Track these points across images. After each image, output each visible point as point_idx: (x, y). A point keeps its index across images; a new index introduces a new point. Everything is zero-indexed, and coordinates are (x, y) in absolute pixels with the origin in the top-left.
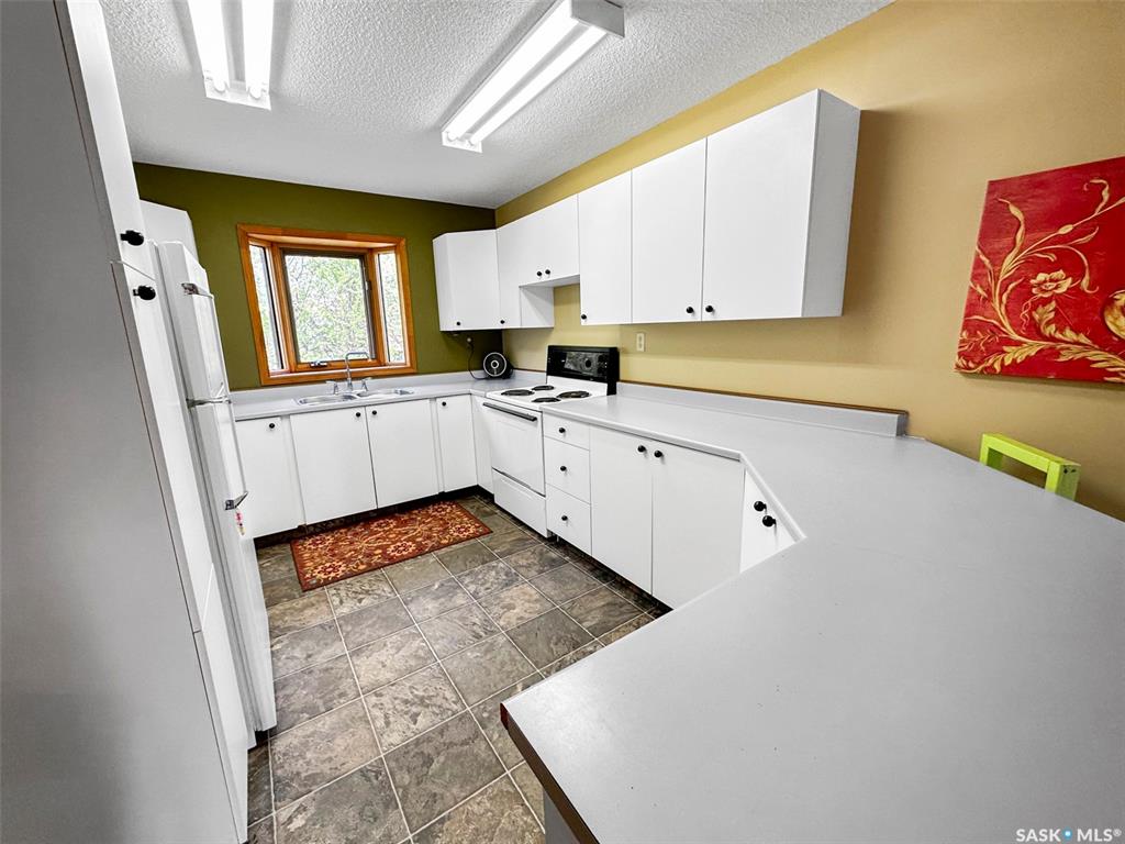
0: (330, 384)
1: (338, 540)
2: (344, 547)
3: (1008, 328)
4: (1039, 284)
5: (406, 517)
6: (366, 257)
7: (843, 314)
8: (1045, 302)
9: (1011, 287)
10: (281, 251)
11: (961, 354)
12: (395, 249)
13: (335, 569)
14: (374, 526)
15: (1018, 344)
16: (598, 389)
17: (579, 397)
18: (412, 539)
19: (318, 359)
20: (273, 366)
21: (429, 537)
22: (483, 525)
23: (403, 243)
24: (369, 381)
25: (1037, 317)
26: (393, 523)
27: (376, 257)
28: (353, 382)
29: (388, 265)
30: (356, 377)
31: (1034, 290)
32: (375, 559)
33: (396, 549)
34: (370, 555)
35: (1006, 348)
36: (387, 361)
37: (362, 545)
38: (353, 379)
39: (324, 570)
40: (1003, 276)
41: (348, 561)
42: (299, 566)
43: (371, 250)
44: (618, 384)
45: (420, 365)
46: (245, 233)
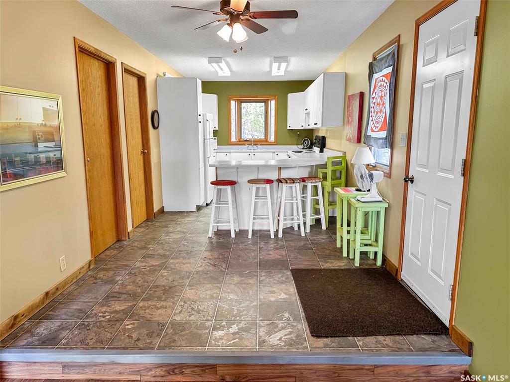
0: (246, 146)
6: (266, 102)
7: (343, 125)
10: (240, 102)
12: (275, 99)
16: (318, 150)
19: (246, 138)
20: (233, 139)
23: (277, 97)
24: (259, 146)
27: (269, 103)
29: (273, 104)
36: (269, 139)
38: (253, 145)
43: (268, 99)
44: (324, 149)
45: (277, 142)
46: (230, 98)
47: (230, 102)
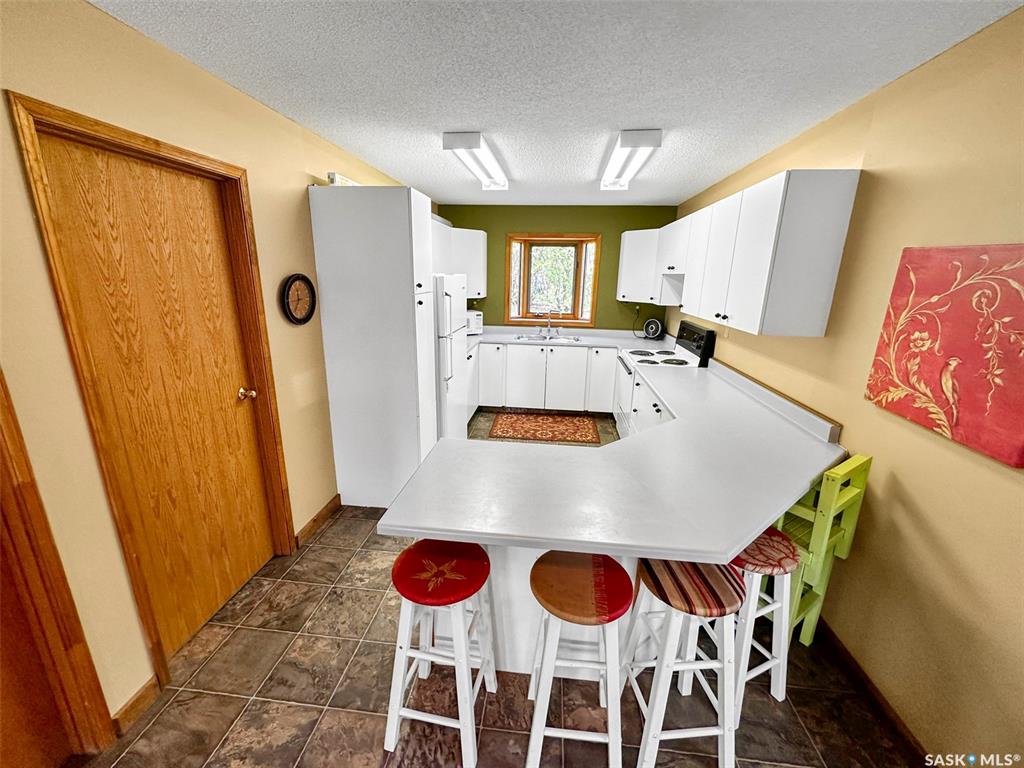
0: (538, 328)
1: (518, 419)
2: (518, 426)
3: (894, 373)
4: (915, 340)
5: (559, 419)
6: (578, 245)
7: (826, 335)
8: (915, 355)
9: (901, 337)
10: (529, 245)
11: (869, 386)
12: (596, 241)
13: (508, 432)
14: (539, 419)
15: (897, 386)
16: (694, 360)
17: (681, 364)
18: (553, 432)
19: (538, 312)
20: (514, 312)
21: (562, 434)
22: (598, 437)
23: (599, 237)
24: (560, 329)
25: (909, 366)
26: (551, 420)
27: (584, 246)
28: (552, 329)
29: (591, 249)
30: (554, 325)
31: (911, 345)
32: (528, 435)
33: (541, 434)
34: (526, 432)
35: (891, 388)
36: (579, 316)
37: (527, 426)
38: (552, 326)
39: (502, 432)
40: (899, 328)
41: (515, 430)
42: (494, 426)
43: (582, 242)
44: (710, 359)
45: (597, 323)
46: (510, 238)
47: (510, 246)
